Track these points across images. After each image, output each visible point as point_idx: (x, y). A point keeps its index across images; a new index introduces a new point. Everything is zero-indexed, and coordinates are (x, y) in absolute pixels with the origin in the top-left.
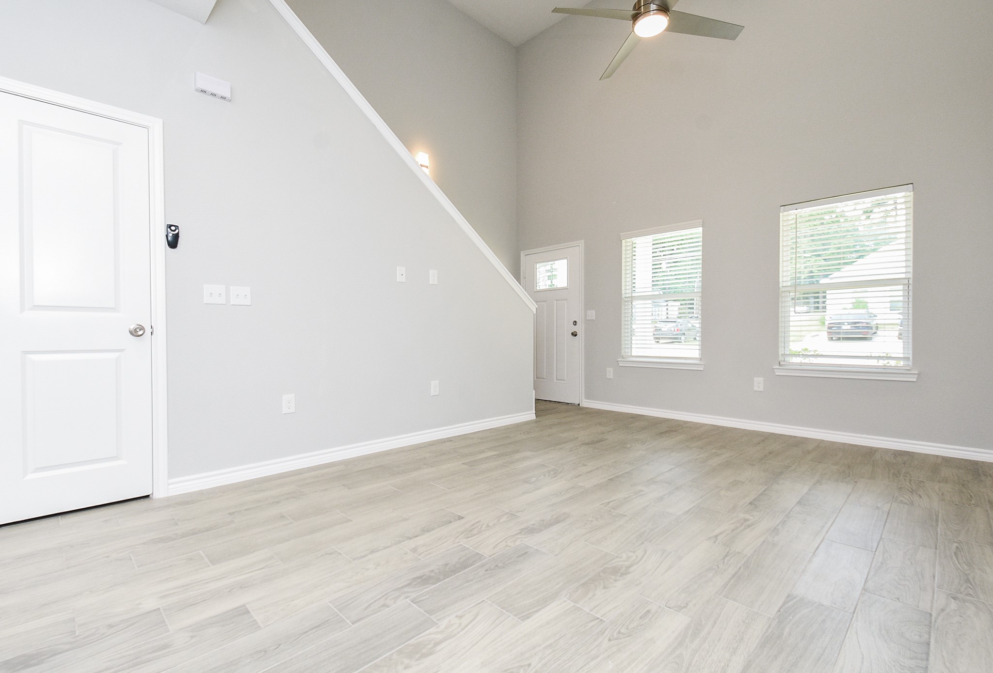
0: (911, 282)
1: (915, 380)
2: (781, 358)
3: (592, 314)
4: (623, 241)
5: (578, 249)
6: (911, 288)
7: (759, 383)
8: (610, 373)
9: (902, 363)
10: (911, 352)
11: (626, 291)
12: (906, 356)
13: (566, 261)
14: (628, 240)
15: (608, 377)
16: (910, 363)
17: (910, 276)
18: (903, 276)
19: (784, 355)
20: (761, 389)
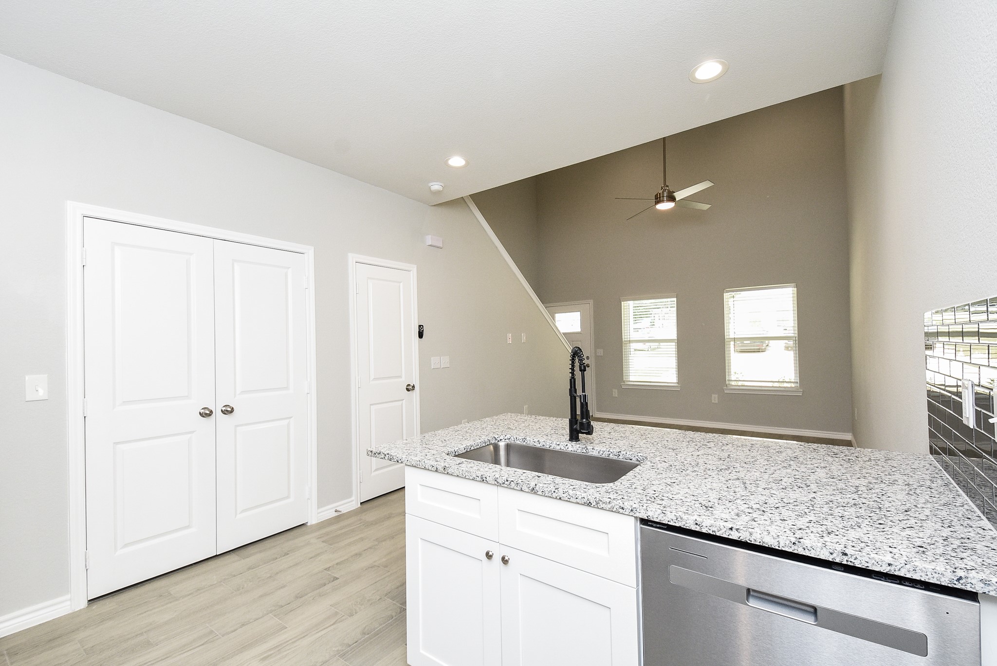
0: (797, 339)
1: (801, 395)
2: (727, 383)
3: (600, 352)
4: (622, 302)
5: (589, 306)
6: (797, 342)
7: (715, 398)
8: (615, 393)
9: (793, 385)
10: (798, 379)
11: (625, 337)
12: (796, 381)
13: (579, 313)
14: (625, 302)
15: (614, 396)
16: (798, 385)
17: (797, 335)
18: (793, 335)
19: (729, 380)
20: (717, 402)
